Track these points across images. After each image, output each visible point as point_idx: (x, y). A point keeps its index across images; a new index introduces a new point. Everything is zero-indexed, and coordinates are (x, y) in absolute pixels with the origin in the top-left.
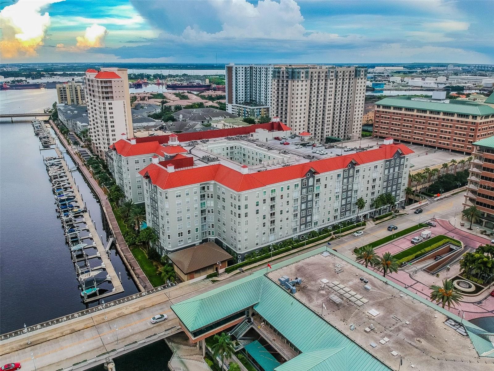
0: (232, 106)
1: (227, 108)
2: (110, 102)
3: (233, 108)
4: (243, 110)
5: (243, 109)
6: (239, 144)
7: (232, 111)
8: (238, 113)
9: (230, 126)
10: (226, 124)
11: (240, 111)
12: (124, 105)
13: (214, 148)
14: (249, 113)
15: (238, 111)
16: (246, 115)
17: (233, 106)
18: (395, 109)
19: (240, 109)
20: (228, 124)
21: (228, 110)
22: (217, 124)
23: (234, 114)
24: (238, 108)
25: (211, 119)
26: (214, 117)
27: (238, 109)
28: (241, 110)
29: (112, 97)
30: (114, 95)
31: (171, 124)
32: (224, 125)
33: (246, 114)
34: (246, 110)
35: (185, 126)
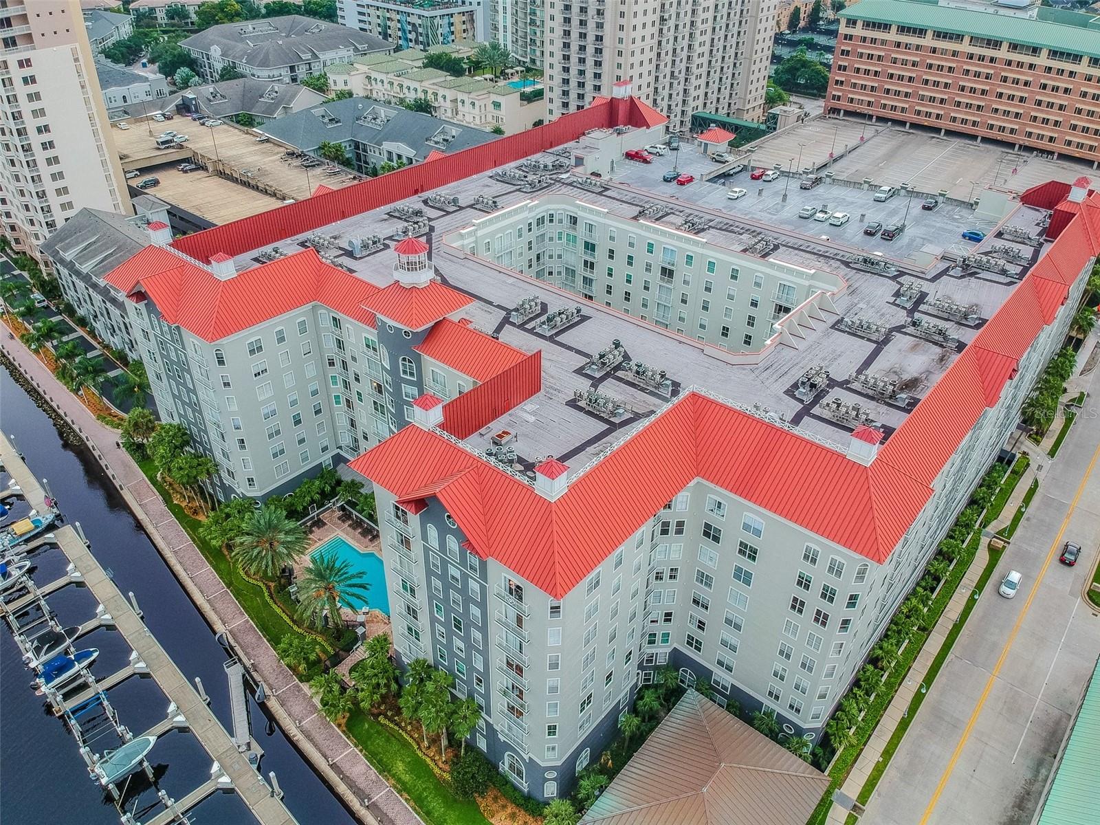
0: (358, 5)
1: (339, 13)
2: (23, 56)
3: (360, 13)
4: (399, 21)
5: (398, 17)
7: (360, 21)
8: (380, 29)
9: (392, 84)
10: (374, 75)
11: (389, 23)
12: (76, 60)
13: (493, 234)
14: (420, 30)
15: (379, 21)
16: (410, 36)
17: (363, 6)
18: (939, 36)
19: (388, 15)
20: (383, 77)
21: (343, 17)
22: (346, 77)
23: (364, 30)
24: (378, 13)
25: (315, 56)
26: (323, 49)
27: (378, 17)
28: (389, 19)
29: (29, 37)
30: (35, 26)
31: (211, 90)
32: (369, 78)
33: (410, 32)
34: (409, 19)
35: (261, 96)
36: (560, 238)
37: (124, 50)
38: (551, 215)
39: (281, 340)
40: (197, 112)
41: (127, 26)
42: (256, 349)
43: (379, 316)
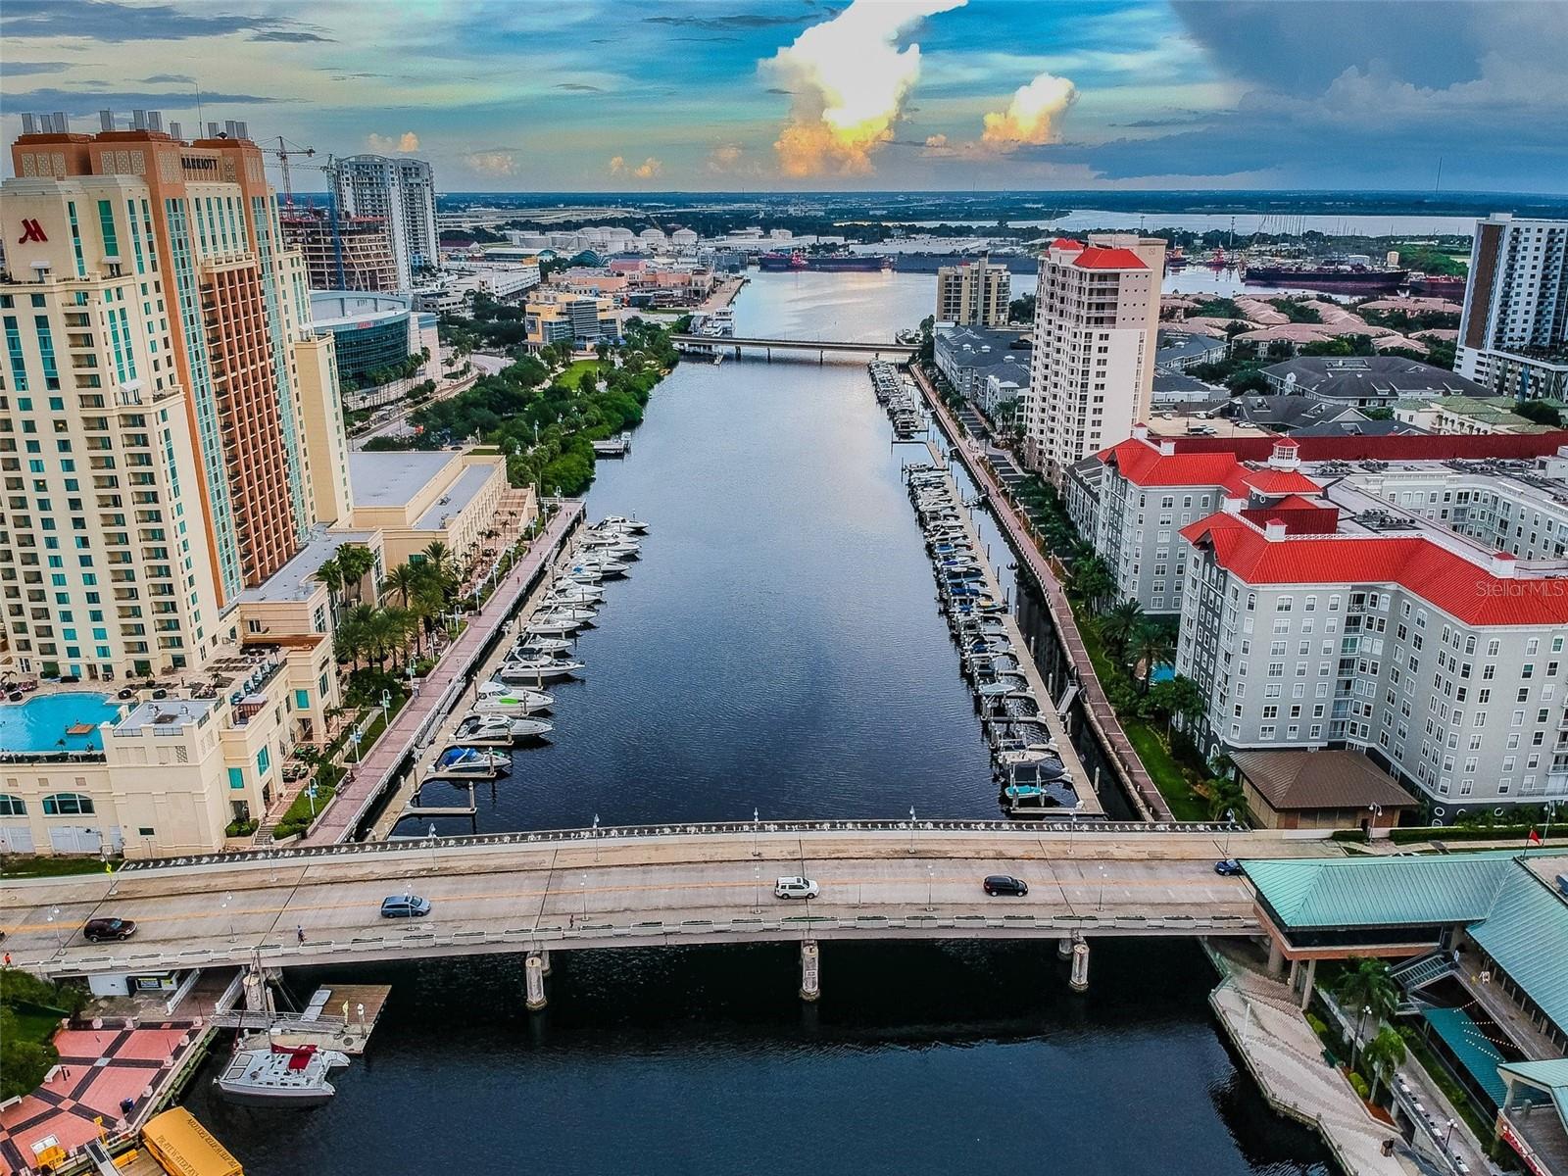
0: (1480, 354)
1: (1456, 361)
2: (1104, 332)
3: (1479, 363)
4: (1520, 374)
5: (1521, 369)
6: (1491, 488)
7: (1477, 371)
8: (1496, 381)
9: (1462, 424)
10: (1446, 414)
11: (1508, 375)
12: (1142, 341)
13: (1400, 489)
14: (1542, 385)
15: (1498, 373)
16: (1528, 391)
17: (1484, 356)
19: (1510, 367)
20: (1455, 417)
21: (1459, 366)
22: (1413, 413)
23: (1480, 381)
24: (1500, 364)
25: (1393, 393)
26: (1405, 387)
27: (1498, 368)
28: (1510, 371)
29: (1113, 320)
30: (1120, 312)
31: (1260, 401)
32: (1440, 417)
33: (1530, 386)
34: (1532, 372)
35: (1305, 412)
36: (1482, 518)
37: (1206, 372)
38: (1477, 494)
39: (1187, 505)
40: (1238, 416)
41: (1220, 353)
42: (1167, 504)
43: (1252, 488)
